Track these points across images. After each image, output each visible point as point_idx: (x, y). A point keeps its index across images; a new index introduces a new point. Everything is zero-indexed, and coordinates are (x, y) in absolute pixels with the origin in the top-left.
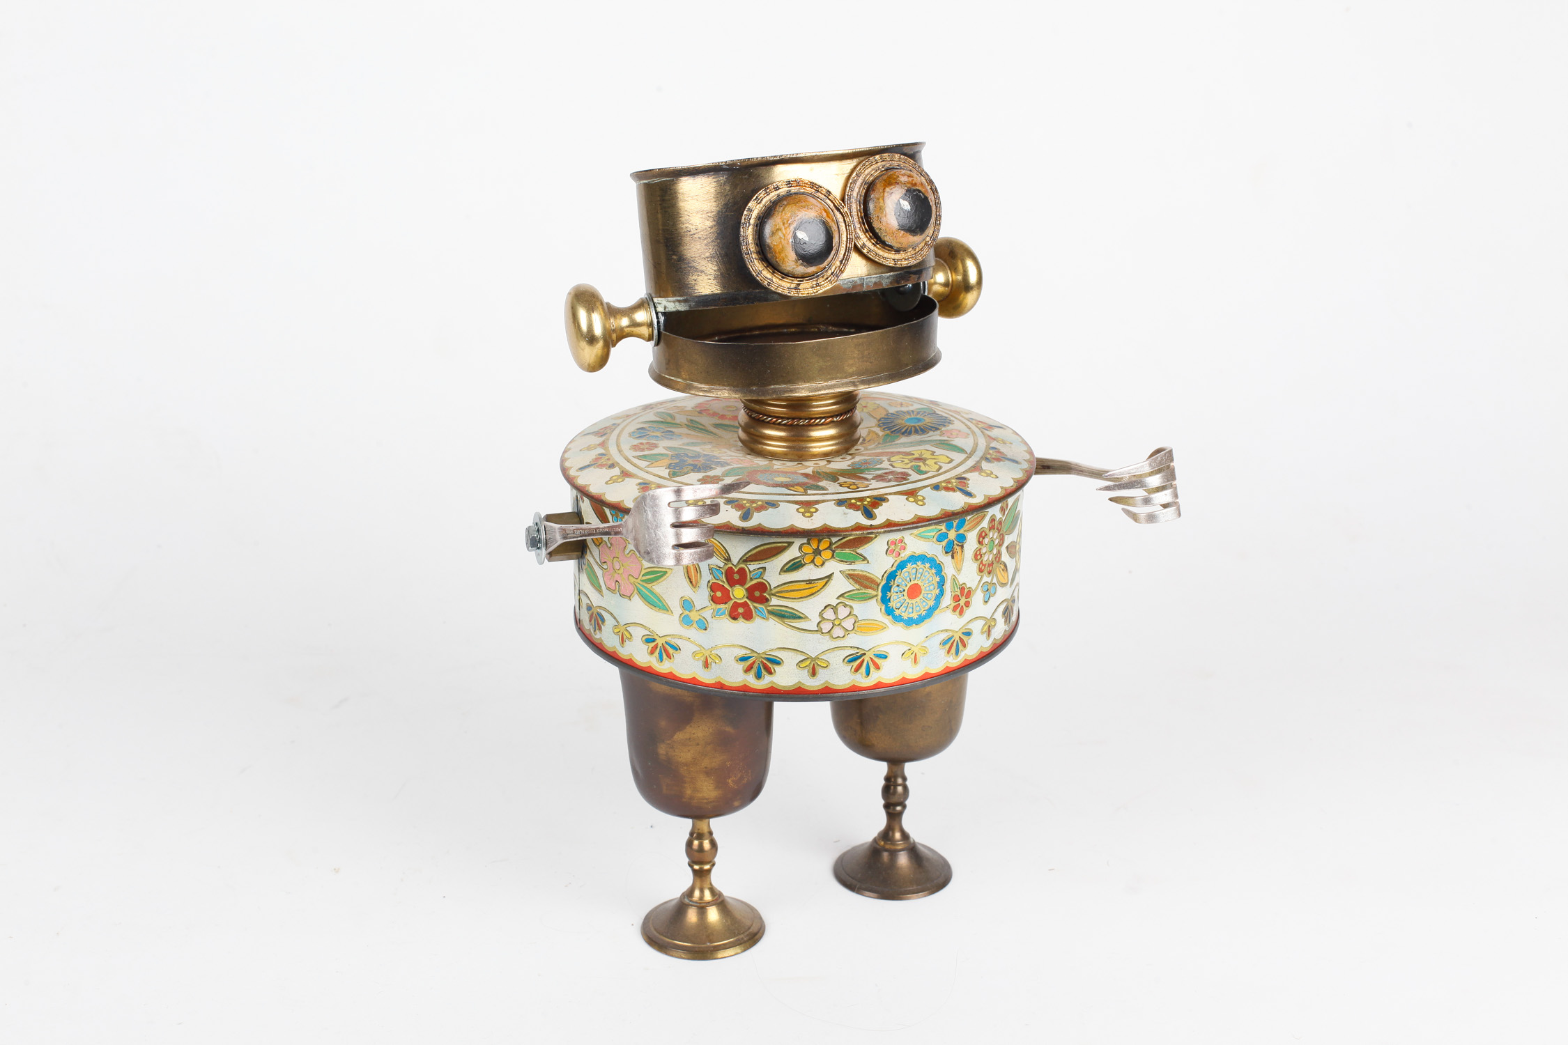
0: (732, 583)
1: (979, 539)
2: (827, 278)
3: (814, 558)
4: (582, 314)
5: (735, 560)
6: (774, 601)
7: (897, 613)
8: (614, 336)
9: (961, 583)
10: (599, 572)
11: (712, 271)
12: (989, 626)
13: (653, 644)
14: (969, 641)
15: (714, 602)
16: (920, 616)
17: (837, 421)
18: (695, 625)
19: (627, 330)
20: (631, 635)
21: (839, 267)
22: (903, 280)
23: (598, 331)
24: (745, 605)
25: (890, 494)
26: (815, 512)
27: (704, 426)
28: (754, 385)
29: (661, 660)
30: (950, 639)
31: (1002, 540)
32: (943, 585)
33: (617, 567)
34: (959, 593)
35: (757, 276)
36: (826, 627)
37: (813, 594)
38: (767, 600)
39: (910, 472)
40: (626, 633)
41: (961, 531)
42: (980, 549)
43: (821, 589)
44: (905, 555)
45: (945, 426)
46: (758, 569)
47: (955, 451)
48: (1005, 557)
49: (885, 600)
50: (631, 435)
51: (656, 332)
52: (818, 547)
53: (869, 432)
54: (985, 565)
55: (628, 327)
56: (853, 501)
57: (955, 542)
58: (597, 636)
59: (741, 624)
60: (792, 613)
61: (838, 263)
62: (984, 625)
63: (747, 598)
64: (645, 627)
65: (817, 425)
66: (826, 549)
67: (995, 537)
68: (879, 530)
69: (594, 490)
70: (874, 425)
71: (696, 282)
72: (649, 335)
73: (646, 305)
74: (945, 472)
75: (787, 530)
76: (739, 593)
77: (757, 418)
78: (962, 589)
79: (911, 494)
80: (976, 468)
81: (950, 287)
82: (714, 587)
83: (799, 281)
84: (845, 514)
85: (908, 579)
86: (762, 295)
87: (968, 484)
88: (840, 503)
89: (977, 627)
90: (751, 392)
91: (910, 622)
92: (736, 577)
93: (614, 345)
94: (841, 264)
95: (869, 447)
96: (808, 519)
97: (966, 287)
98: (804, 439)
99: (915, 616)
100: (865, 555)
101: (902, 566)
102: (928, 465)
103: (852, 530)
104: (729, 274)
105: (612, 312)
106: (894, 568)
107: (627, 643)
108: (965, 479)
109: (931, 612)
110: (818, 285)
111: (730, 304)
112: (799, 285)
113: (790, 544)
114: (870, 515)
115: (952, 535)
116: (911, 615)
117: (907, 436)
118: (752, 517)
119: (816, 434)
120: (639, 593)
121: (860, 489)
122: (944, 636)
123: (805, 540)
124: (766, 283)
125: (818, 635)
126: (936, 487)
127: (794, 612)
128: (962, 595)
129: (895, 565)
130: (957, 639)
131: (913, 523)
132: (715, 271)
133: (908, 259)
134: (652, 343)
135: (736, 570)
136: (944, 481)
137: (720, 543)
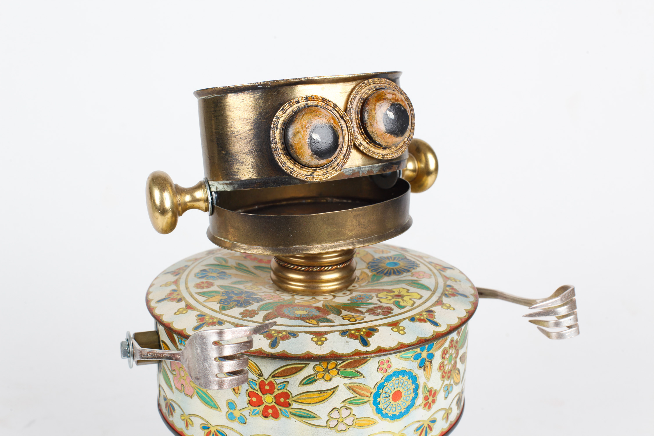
0: (264, 392)
1: (443, 355)
2: (334, 168)
3: (324, 375)
4: (157, 193)
5: (266, 376)
6: (295, 405)
7: (384, 412)
8: (180, 208)
9: (429, 387)
10: (171, 376)
11: (250, 163)
12: (448, 414)
13: (207, 431)
14: (435, 426)
15: (251, 405)
16: (400, 413)
17: (340, 268)
18: (237, 420)
19: (189, 204)
20: (193, 423)
21: (343, 160)
22: (387, 169)
23: (168, 205)
24: (273, 407)
25: (380, 325)
26: (325, 341)
27: (247, 268)
28: (281, 245)
30: (421, 426)
31: (457, 353)
32: (417, 390)
33: (182, 374)
34: (428, 394)
35: (283, 166)
36: (333, 423)
37: (323, 400)
38: (290, 405)
39: (393, 307)
40: (189, 420)
41: (431, 352)
42: (443, 363)
43: (329, 397)
44: (390, 371)
45: (414, 269)
46: (283, 382)
47: (423, 289)
48: (459, 365)
49: (376, 403)
50: (196, 275)
51: (210, 206)
52: (327, 367)
53: (362, 273)
54: (446, 373)
55: (190, 202)
56: (353, 332)
57: (427, 359)
58: (170, 419)
59: (270, 421)
60: (308, 414)
61: (342, 157)
62: (445, 414)
63: (275, 403)
64: (202, 418)
65: (326, 271)
66: (333, 368)
67: (453, 353)
68: (373, 355)
69: (165, 319)
70: (365, 267)
71: (239, 171)
72: (206, 208)
73: (203, 186)
74: (418, 306)
75: (304, 356)
76: (269, 399)
77: (284, 265)
78: (431, 391)
79: (394, 325)
80: (439, 302)
81: (417, 172)
82: (250, 394)
83: (313, 170)
84: (347, 342)
85: (393, 388)
86: (287, 180)
87: (435, 316)
88: (344, 333)
89: (439, 416)
90: (279, 250)
91: (394, 418)
92: (267, 388)
93: (180, 215)
94: (344, 158)
95: (363, 285)
96: (320, 346)
97: (427, 172)
98: (317, 281)
99: (397, 413)
100: (361, 372)
101: (388, 378)
102: (405, 301)
103: (353, 355)
104: (262, 165)
105: (178, 191)
106: (383, 381)
107: (190, 427)
108: (432, 311)
109: (408, 409)
110: (327, 173)
111: (263, 187)
112: (313, 173)
113: (306, 365)
114: (365, 343)
115: (424, 354)
116: (394, 413)
117: (388, 276)
118: (278, 344)
119: (326, 277)
120: (198, 394)
121: (358, 322)
122: (417, 425)
123: (318, 363)
124: (289, 172)
125: (327, 429)
126: (412, 319)
127: (309, 413)
128: (430, 396)
129: (384, 378)
130: (426, 426)
131: (397, 349)
132: (252, 162)
133: (392, 153)
134: (208, 213)
135: (266, 383)
136: (418, 314)
137: (255, 363)
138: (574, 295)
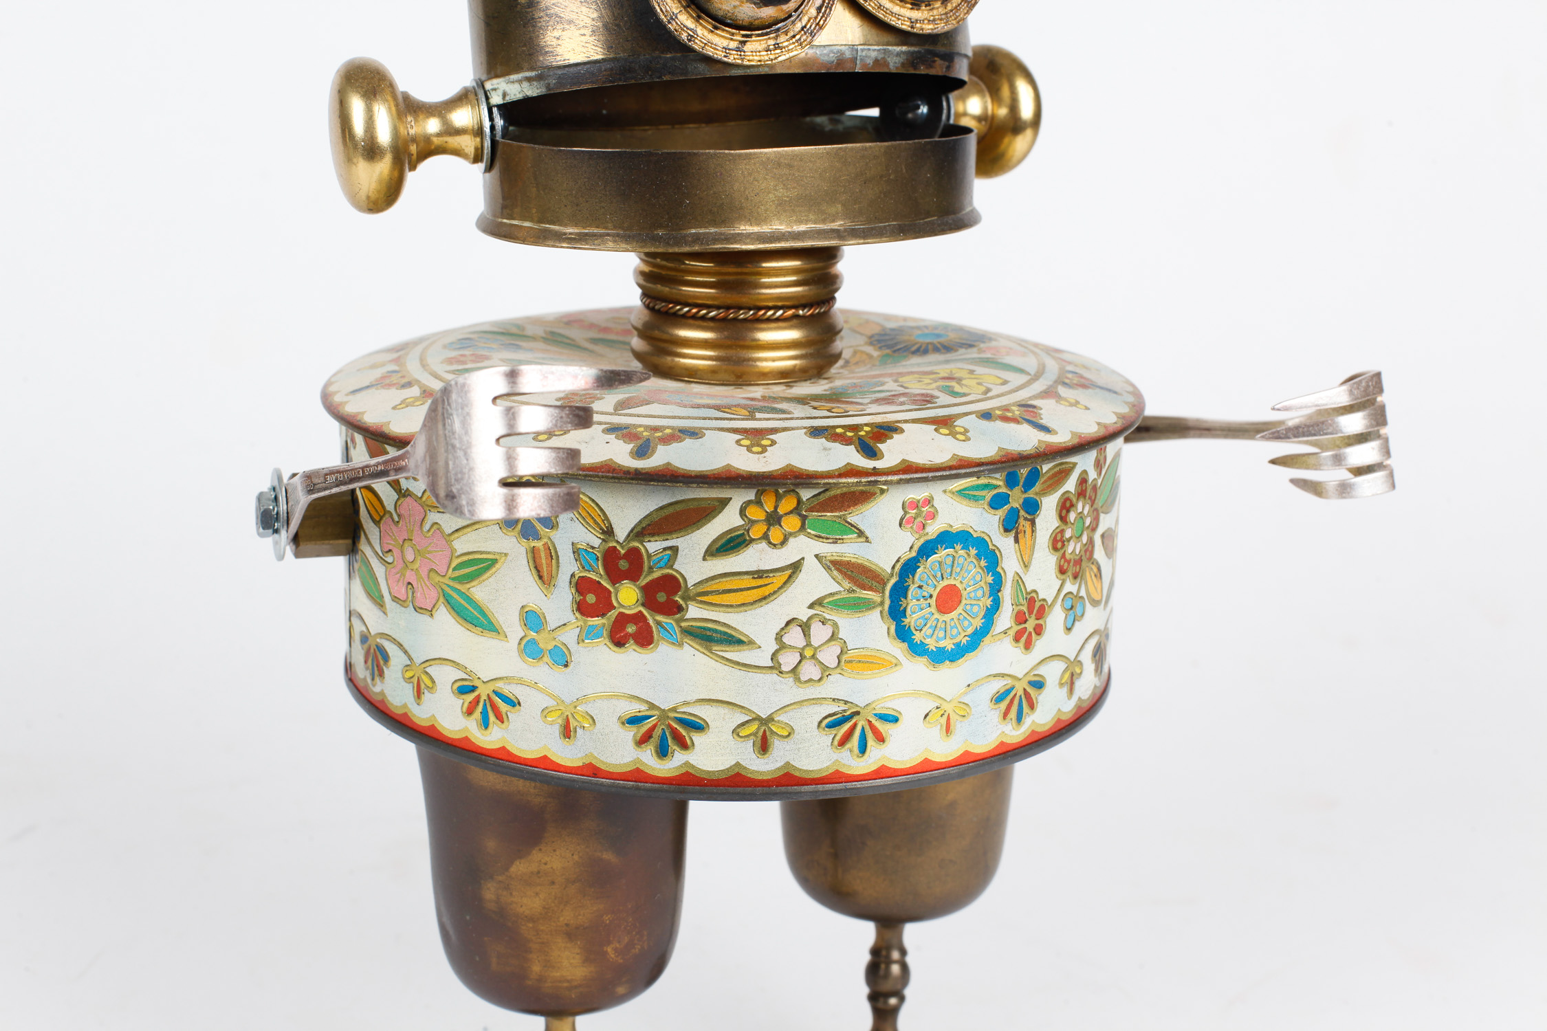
0: (616, 576)
1: (1061, 511)
2: (794, 36)
3: (768, 529)
4: (357, 106)
5: (621, 533)
6: (694, 611)
7: (918, 637)
8: (413, 149)
9: (1028, 590)
10: (379, 570)
11: (589, 22)
12: (1072, 675)
13: (471, 697)
14: (1041, 698)
15: (583, 613)
16: (957, 645)
17: (803, 317)
18: (547, 659)
19: (436, 141)
20: (433, 682)
21: (816, 18)
22: (923, 64)
23: (384, 136)
24: (638, 618)
25: (906, 421)
26: (771, 445)
27: (573, 340)
28: (661, 226)
29: (485, 724)
30: (1008, 691)
31: (1096, 520)
32: (999, 591)
33: (410, 556)
34: (1025, 609)
35: (669, 23)
36: (788, 660)
37: (765, 598)
38: (680, 609)
39: (936, 393)
40: (424, 677)
41: (1031, 494)
42: (1062, 532)
43: (780, 588)
44: (933, 529)
45: (984, 342)
46: (665, 549)
47: (1008, 370)
48: (1099, 554)
49: (897, 613)
50: (445, 347)
51: (487, 143)
52: (776, 508)
53: (855, 353)
54: (1069, 562)
55: (438, 135)
56: (839, 430)
57: (1022, 513)
58: (377, 688)
59: (632, 655)
60: (725, 633)
61: (813, 12)
62: (1065, 671)
63: (643, 605)
64: (458, 664)
65: (769, 320)
66: (791, 512)
67: (1086, 512)
68: (890, 478)
69: (371, 418)
70: (862, 343)
71: (560, 42)
72: (476, 149)
73: (472, 97)
74: (998, 396)
75: (718, 474)
76: (628, 596)
77: (664, 310)
78: (1031, 602)
79: (943, 423)
80: (1048, 393)
81: (989, 122)
82: (582, 585)
83: (744, 36)
84: (825, 449)
85: (939, 575)
86: (677, 63)
87: (1040, 414)
88: (816, 432)
89: (1051, 674)
90: (655, 239)
91: (939, 657)
92: (624, 565)
93: (413, 167)
94: (818, 13)
95: (857, 370)
96: (757, 456)
97: (1015, 126)
98: (747, 343)
99: (948, 644)
100: (861, 527)
101: (927, 550)
102: (966, 386)
103: (840, 476)
104: (617, 25)
105: (409, 107)
106: (914, 554)
107: (427, 696)
108: (1034, 407)
109: (977, 638)
110: (777, 46)
111: (620, 80)
112: (744, 43)
113: (724, 502)
114: (870, 451)
115: (1017, 498)
116: (942, 644)
117: (920, 355)
118: (654, 452)
119: (767, 335)
120: (448, 602)
121: (850, 413)
122: (998, 685)
123: (751, 495)
124: (684, 36)
125: (773, 677)
126: (986, 415)
127: (729, 631)
128: (1031, 613)
129: (916, 548)
130: (1021, 692)
131: (950, 468)
132: (593, 20)
133: (934, 20)
134: (481, 166)
135: (623, 552)
136: (999, 408)
137: (593, 501)
138: (1381, 391)
